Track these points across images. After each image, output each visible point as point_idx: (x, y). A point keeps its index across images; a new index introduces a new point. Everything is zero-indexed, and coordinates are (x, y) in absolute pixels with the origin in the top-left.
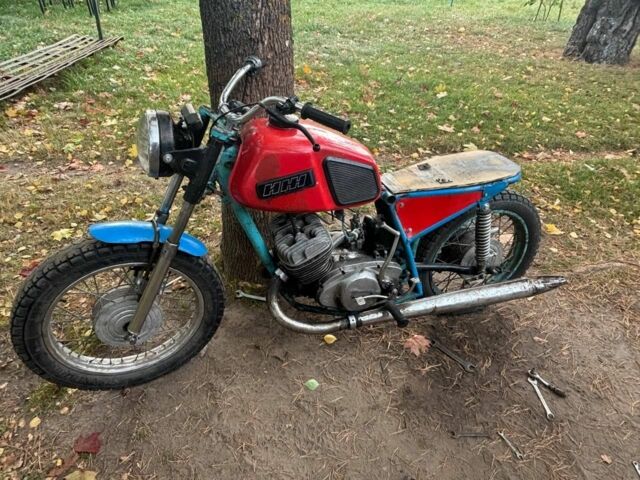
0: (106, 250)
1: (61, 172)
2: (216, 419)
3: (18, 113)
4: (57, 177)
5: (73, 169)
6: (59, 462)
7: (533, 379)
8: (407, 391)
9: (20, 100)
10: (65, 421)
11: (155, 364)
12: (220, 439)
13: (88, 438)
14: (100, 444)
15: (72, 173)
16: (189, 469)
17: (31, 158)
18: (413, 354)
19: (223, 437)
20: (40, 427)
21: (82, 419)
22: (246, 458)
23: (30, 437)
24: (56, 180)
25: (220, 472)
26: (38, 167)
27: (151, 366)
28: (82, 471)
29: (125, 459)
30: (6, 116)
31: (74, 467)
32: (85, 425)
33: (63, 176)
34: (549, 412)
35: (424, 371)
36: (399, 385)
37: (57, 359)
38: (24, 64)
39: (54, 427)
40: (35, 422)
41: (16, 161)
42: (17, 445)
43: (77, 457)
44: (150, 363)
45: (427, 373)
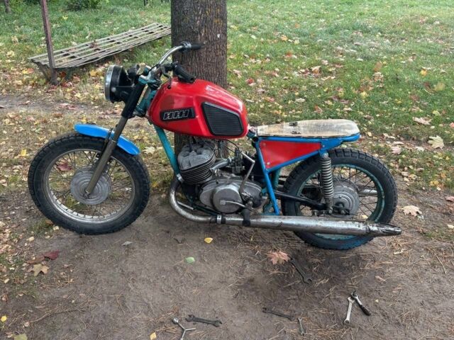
0: (81, 138)
1: (107, 114)
2: (123, 262)
3: (97, 74)
4: (103, 116)
5: (116, 114)
6: (34, 258)
7: (353, 298)
8: (251, 280)
9: (102, 65)
10: (45, 243)
11: (102, 224)
12: (120, 271)
13: (53, 253)
14: (58, 256)
15: (114, 116)
16: (96, 279)
17: (92, 103)
18: (272, 262)
19: (122, 271)
20: (32, 242)
21: (55, 243)
22: (129, 284)
23: (26, 244)
24: (102, 118)
25: (111, 286)
26: (95, 109)
27: (99, 224)
28: (43, 265)
29: (66, 266)
30: (89, 75)
31: (40, 263)
32: (55, 247)
33: (106, 116)
34: (348, 319)
35: (271, 273)
36: (249, 276)
37: (48, 200)
38: (113, 41)
39: (39, 243)
40: (32, 239)
41: (83, 104)
42: (18, 246)
43: (43, 259)
44: (99, 222)
45: (274, 275)
